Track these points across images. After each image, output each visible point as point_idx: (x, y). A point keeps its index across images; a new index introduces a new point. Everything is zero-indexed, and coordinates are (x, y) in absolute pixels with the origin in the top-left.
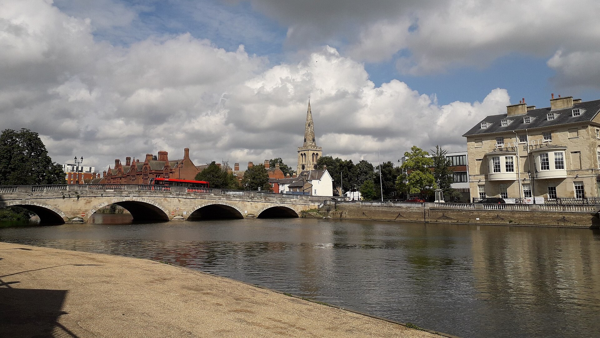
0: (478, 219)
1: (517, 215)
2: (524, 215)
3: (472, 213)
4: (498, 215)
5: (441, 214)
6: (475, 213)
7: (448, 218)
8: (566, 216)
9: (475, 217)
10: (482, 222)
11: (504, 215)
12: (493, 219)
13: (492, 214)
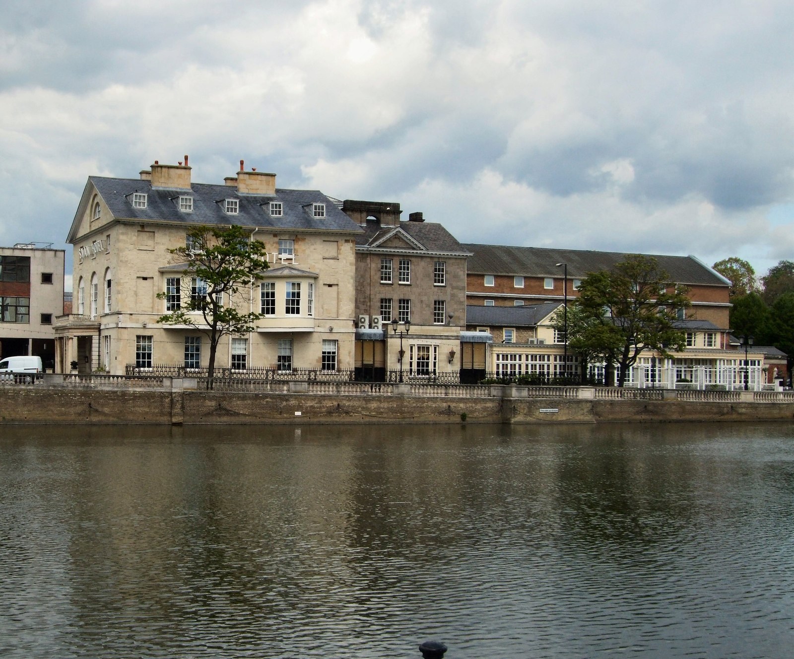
0: (298, 413)
1: (374, 405)
2: (386, 405)
3: (287, 400)
4: (338, 405)
5: (213, 403)
6: (293, 402)
7: (228, 413)
8: (453, 405)
9: (291, 410)
10: (306, 420)
11: (351, 404)
12: (330, 413)
13: (328, 404)
